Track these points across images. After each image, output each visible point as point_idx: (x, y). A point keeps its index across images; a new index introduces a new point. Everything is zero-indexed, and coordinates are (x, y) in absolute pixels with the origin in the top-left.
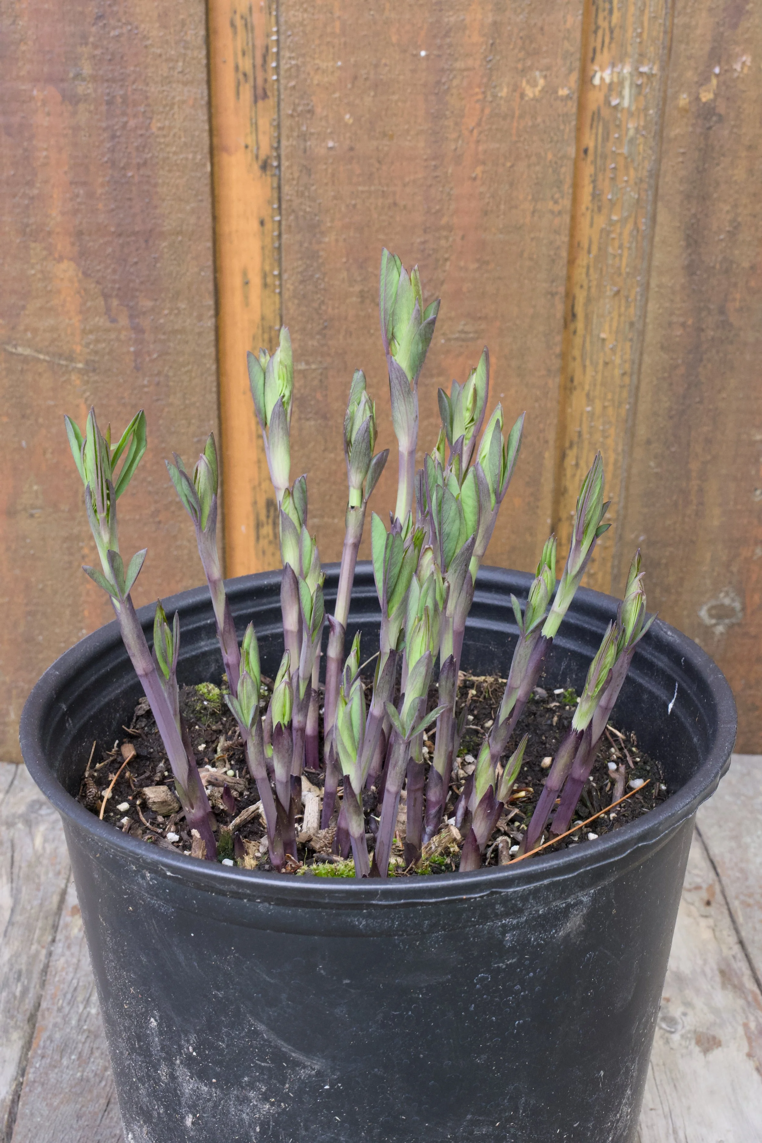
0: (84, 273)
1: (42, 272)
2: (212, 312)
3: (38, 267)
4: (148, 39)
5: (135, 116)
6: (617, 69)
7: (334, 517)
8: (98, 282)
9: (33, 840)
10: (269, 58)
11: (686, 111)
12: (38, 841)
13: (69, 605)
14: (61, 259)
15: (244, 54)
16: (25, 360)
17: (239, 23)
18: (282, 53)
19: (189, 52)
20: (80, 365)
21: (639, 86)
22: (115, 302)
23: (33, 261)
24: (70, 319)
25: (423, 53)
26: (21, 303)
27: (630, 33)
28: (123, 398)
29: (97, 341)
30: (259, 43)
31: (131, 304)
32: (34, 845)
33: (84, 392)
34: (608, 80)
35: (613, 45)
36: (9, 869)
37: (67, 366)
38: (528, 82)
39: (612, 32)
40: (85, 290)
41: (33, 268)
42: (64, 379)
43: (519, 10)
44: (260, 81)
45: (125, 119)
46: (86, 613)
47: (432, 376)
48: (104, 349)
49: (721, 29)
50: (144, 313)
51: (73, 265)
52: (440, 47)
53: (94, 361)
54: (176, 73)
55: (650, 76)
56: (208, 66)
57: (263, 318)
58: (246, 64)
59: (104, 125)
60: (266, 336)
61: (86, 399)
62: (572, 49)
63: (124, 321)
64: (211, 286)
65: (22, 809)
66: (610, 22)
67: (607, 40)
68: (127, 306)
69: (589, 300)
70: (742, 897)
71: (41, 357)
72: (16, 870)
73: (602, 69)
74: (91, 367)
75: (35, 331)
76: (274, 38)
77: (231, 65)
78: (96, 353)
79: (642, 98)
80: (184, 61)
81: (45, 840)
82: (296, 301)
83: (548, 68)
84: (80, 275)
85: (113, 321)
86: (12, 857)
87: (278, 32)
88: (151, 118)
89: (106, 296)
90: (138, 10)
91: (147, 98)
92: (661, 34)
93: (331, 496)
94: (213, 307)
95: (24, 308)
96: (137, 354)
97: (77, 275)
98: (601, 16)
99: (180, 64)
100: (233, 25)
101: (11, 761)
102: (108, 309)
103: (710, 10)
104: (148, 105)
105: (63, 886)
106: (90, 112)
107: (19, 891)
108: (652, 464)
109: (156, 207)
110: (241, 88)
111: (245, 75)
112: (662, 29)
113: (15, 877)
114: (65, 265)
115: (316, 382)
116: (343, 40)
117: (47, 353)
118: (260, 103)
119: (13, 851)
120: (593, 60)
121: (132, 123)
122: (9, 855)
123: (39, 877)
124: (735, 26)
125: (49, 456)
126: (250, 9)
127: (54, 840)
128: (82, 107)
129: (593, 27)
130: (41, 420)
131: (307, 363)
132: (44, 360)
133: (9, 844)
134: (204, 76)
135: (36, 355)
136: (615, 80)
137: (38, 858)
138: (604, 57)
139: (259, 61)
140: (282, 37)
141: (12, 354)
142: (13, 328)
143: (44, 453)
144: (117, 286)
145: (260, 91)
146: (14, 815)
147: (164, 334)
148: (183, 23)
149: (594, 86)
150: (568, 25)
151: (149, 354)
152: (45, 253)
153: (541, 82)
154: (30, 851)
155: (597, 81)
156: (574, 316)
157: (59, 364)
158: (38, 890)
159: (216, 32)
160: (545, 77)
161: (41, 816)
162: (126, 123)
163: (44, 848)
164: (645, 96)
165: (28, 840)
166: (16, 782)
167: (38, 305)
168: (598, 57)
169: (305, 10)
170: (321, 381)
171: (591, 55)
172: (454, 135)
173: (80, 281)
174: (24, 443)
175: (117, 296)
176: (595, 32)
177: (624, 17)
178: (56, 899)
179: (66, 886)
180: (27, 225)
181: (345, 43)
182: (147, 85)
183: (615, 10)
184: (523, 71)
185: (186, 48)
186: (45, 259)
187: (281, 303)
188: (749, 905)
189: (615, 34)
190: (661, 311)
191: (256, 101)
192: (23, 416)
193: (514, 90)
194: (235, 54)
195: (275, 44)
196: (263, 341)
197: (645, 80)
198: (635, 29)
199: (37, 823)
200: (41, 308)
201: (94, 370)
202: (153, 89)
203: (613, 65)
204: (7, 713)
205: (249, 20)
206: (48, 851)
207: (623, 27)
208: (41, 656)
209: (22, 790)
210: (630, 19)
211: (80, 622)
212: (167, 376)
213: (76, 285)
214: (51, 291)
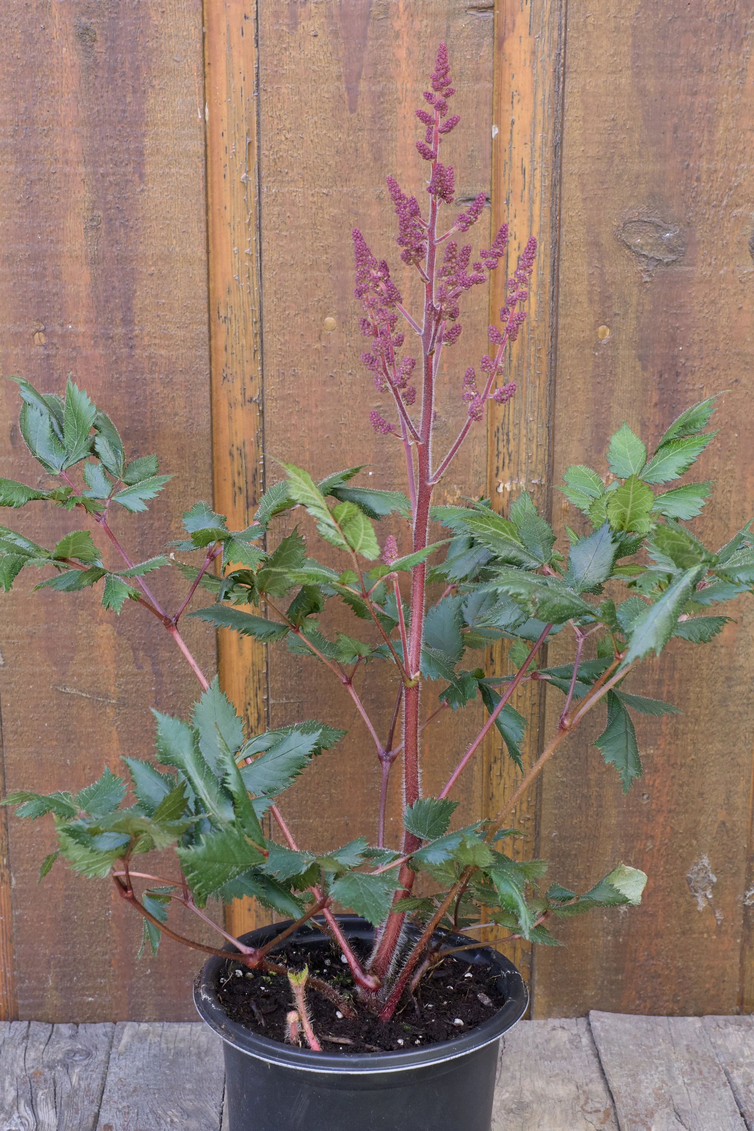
0: (118, 632)
1: (87, 632)
2: (215, 661)
3: (84, 628)
4: (170, 466)
5: (159, 519)
6: (514, 482)
7: (309, 818)
8: (128, 639)
9: (70, 1079)
10: (258, 478)
11: (567, 511)
12: (75, 1079)
13: (99, 890)
14: (101, 622)
15: (239, 474)
16: (72, 697)
17: (235, 453)
18: (267, 474)
19: (199, 474)
20: (114, 701)
21: (532, 493)
22: (141, 654)
23: (80, 624)
24: (107, 666)
25: (370, 473)
26: (71, 655)
27: (523, 456)
28: (146, 726)
29: (127, 683)
30: (250, 466)
31: (153, 655)
32: (71, 1082)
33: (116, 721)
34: (509, 489)
35: (512, 465)
36: (53, 1099)
37: (103, 702)
38: (448, 492)
39: (510, 456)
40: (119, 645)
41: (80, 629)
42: (99, 712)
43: (440, 443)
44: (250, 493)
45: (152, 522)
46: (112, 896)
47: (384, 708)
48: (132, 688)
49: (590, 454)
50: (163, 662)
51: (111, 627)
52: (382, 469)
53: (124, 698)
54: (189, 490)
55: (540, 486)
56: (212, 484)
57: (253, 664)
58: (241, 482)
59: (136, 526)
60: (256, 678)
61: (117, 727)
62: (480, 469)
63: (147, 668)
64: (214, 642)
65: (60, 1056)
66: (508, 449)
67: (507, 461)
68: (150, 656)
69: (503, 648)
70: (630, 1117)
71: (84, 695)
72: (58, 1100)
73: (505, 482)
74: (122, 703)
75: (80, 675)
76: (262, 462)
77: (230, 482)
78: (126, 691)
79: (534, 501)
80: (195, 481)
81: (80, 1079)
82: (279, 652)
83: (463, 483)
84: (115, 634)
85: (140, 667)
86: (55, 1090)
87: (264, 458)
88: (171, 521)
89: (135, 650)
90: (162, 446)
91: (168, 507)
92: (546, 457)
93: (307, 801)
94: (215, 656)
95: (72, 658)
96: (157, 692)
97: (113, 634)
98: (501, 444)
99: (193, 483)
100: (231, 454)
101: (48, 1022)
102: (136, 659)
103: (580, 440)
104: (168, 512)
105: (96, 1111)
106: (126, 517)
107: (62, 1113)
108: (558, 774)
109: (173, 584)
110: (237, 498)
111: (240, 489)
112: (547, 452)
113: (58, 1105)
114: (104, 626)
115: (294, 713)
116: (311, 465)
117: (89, 692)
118: (251, 509)
119: (55, 1087)
120: (497, 475)
121: (156, 524)
122: (52, 1089)
123: (77, 1105)
124: (600, 452)
125: (87, 771)
126: (244, 443)
127: (87, 1079)
128: (120, 513)
129: (496, 452)
130: (82, 743)
131: (287, 698)
132: (86, 697)
133: (52, 1081)
134: (210, 491)
135: (80, 693)
136: (514, 489)
137: (75, 1091)
138: (505, 473)
139: (250, 479)
140: (267, 464)
141: (62, 692)
142: (63, 674)
143: (84, 769)
144: (143, 641)
145: (251, 500)
146: (54, 1060)
147: (178, 677)
148: (195, 455)
149: (499, 493)
150: (477, 452)
151: (166, 692)
152: (89, 618)
153: (459, 492)
154: (69, 1086)
155: (500, 490)
156: (492, 660)
157: (97, 701)
158: (77, 1113)
159: (218, 459)
160: (461, 489)
161: (76, 1061)
162: (152, 524)
163: (79, 1084)
164: (537, 500)
165: (66, 1078)
166: (53, 1037)
167: (83, 656)
168: (501, 473)
169: (284, 445)
170: (298, 711)
171: (495, 472)
172: (395, 531)
173: (115, 639)
174: (68, 762)
175: (143, 649)
176: (498, 455)
177: (518, 445)
178: (91, 1120)
179: (99, 1111)
180: (77, 598)
181: (313, 467)
182: (169, 497)
183: (512, 441)
184: (444, 484)
185: (196, 472)
186: (89, 622)
187: (267, 653)
188: (635, 1122)
189: (512, 458)
190: (557, 657)
191: (248, 507)
192: (69, 740)
193: (439, 499)
194: (233, 474)
195: (262, 467)
196: (254, 681)
197: (536, 489)
198: (527, 453)
199: (73, 1066)
200: (84, 659)
201: (124, 705)
202: (172, 501)
203: (511, 479)
204: (47, 981)
205: (243, 451)
206: (83, 1086)
207: (518, 452)
208: (75, 933)
209: (58, 1042)
210: (523, 447)
211: (107, 904)
212: (179, 709)
213: (113, 641)
214: (93, 646)
